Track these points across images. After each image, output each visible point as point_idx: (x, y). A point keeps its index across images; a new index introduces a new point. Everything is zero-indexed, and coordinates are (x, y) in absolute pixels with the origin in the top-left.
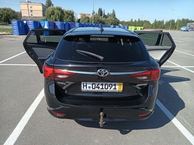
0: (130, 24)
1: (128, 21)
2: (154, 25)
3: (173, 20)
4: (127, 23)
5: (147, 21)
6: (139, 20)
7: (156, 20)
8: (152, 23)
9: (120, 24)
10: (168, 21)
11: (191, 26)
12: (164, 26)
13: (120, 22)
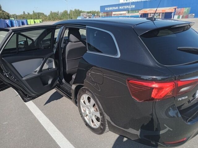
0: (24, 17)
1: (21, 14)
2: (51, 17)
3: (66, 11)
4: (21, 17)
5: (41, 13)
6: (34, 12)
7: (51, 12)
8: (47, 15)
9: (11, 17)
10: (62, 12)
11: (84, 15)
12: (60, 17)
13: (11, 15)
